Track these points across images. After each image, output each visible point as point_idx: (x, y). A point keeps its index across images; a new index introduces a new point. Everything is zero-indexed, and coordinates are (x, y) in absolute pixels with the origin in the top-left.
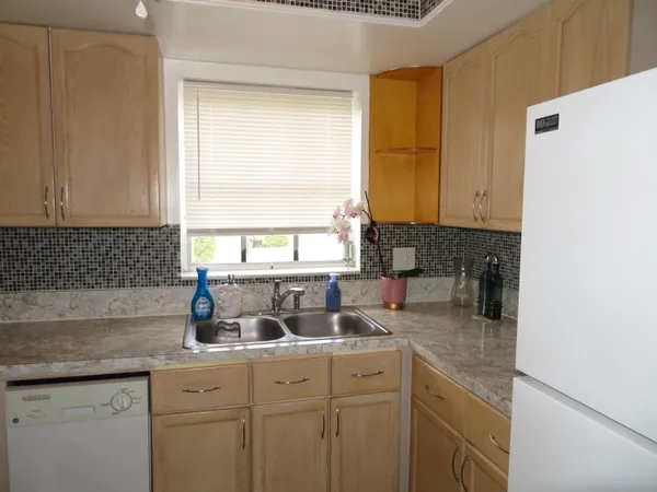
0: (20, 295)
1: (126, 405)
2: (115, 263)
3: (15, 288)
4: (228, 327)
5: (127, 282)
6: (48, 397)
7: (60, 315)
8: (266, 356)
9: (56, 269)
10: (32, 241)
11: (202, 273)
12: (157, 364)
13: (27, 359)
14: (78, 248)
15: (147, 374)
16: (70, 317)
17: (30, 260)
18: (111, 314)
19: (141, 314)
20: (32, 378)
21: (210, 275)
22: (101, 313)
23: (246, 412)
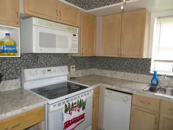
0: (114, 72)
1: (126, 100)
2: (134, 67)
3: (114, 70)
4: (161, 89)
5: (136, 72)
6: (112, 93)
7: (121, 77)
8: (167, 99)
9: (121, 67)
10: (118, 60)
11: (155, 72)
12: (135, 93)
13: (110, 84)
14: (126, 63)
15: (132, 94)
16: (123, 78)
17: (117, 64)
18: (132, 79)
19: (139, 81)
20: (110, 88)
21: (158, 73)
22: (130, 79)
23: (158, 114)
